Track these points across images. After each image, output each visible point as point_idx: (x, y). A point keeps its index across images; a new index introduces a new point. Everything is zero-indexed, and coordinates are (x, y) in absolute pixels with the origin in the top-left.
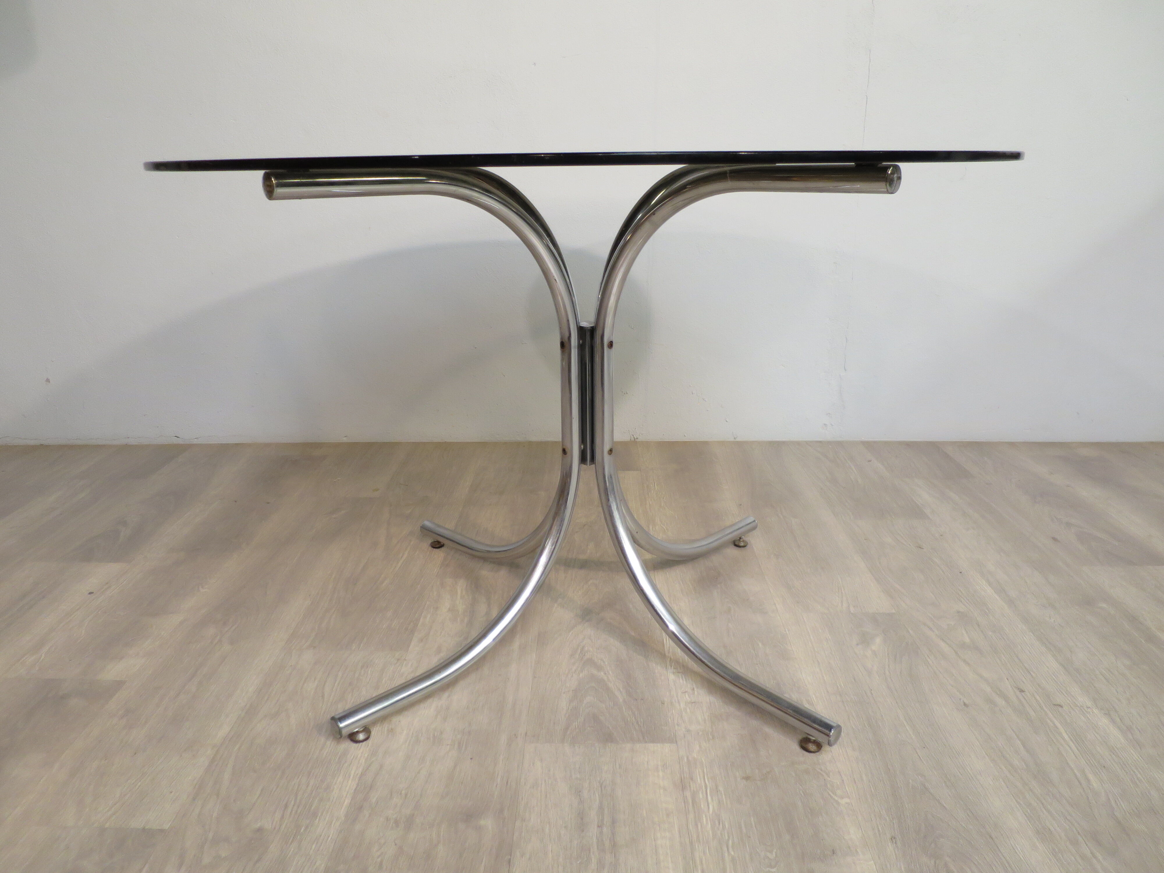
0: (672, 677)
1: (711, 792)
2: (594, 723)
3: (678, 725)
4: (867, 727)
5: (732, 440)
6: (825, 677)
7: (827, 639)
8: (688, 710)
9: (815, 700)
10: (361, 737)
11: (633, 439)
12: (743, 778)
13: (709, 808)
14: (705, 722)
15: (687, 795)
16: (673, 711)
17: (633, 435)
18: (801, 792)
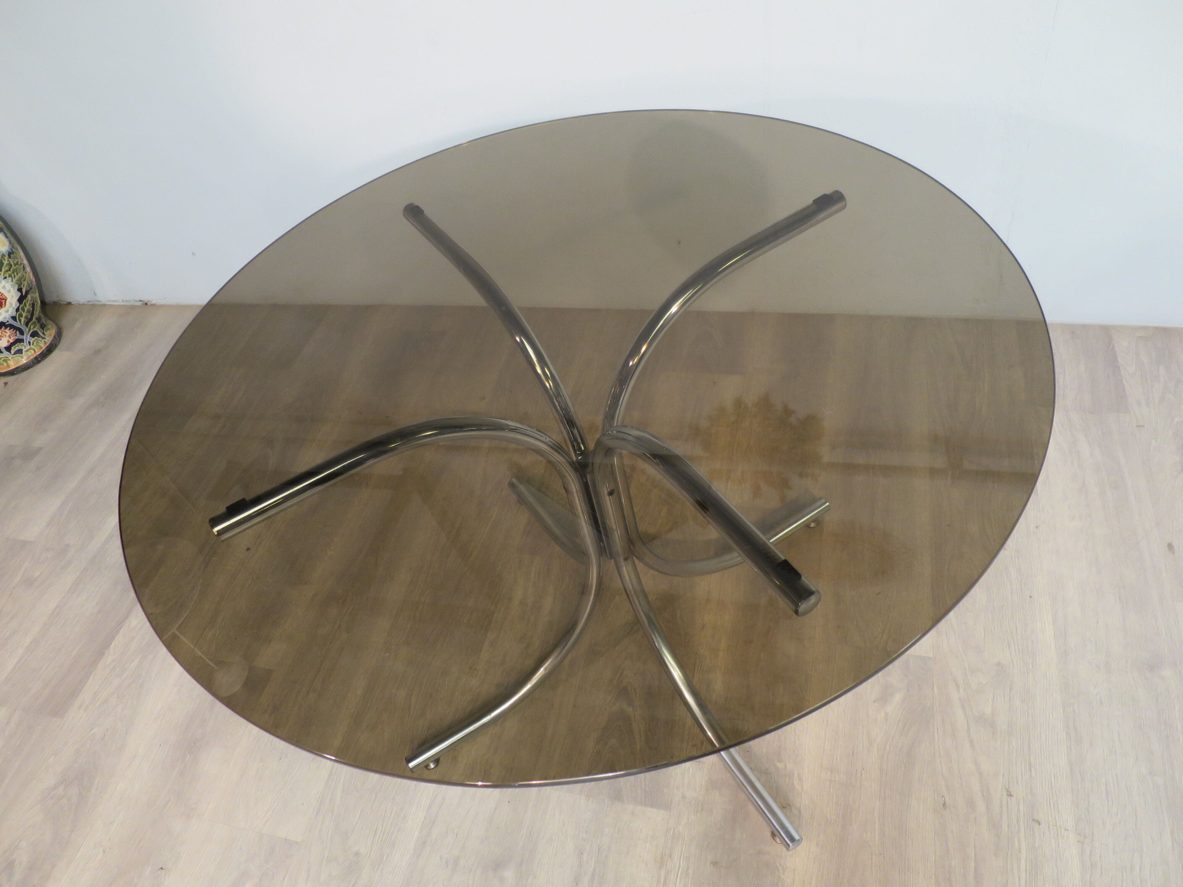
1: (681, 873)
3: (677, 788)
4: (840, 819)
8: (691, 771)
9: (806, 776)
10: (431, 766)
12: (712, 863)
14: (701, 789)
15: (662, 874)
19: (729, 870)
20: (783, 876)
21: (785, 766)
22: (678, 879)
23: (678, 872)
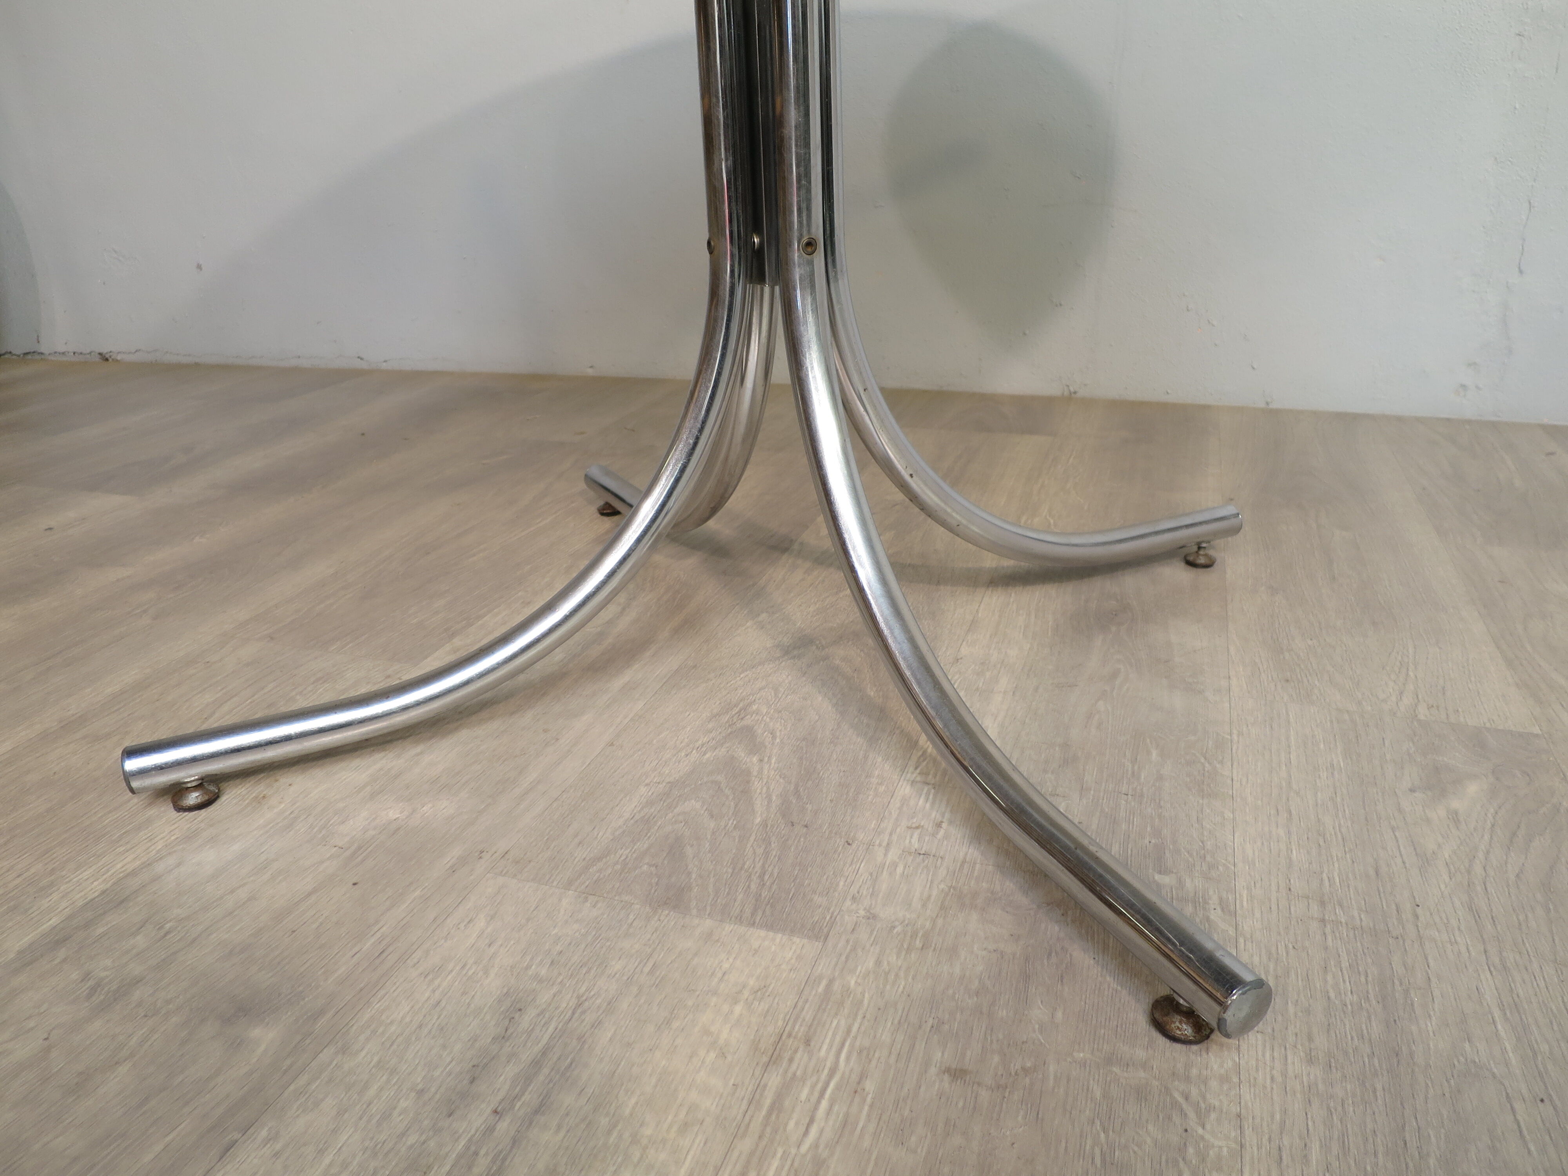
0: (905, 789)
1: (838, 1088)
2: (664, 859)
3: (854, 898)
4: (1374, 1002)
5: (1262, 405)
6: (1294, 852)
7: (1332, 765)
8: (900, 870)
9: (1245, 903)
10: (193, 798)
11: (1066, 393)
12: (948, 1070)
13: (806, 1133)
14: (924, 906)
15: (770, 1084)
16: (862, 865)
17: (1068, 386)
18: (1097, 1151)
19: (1007, 1094)
20: (1200, 1131)
21: (1181, 883)
22: (824, 1104)
23: (827, 1084)
